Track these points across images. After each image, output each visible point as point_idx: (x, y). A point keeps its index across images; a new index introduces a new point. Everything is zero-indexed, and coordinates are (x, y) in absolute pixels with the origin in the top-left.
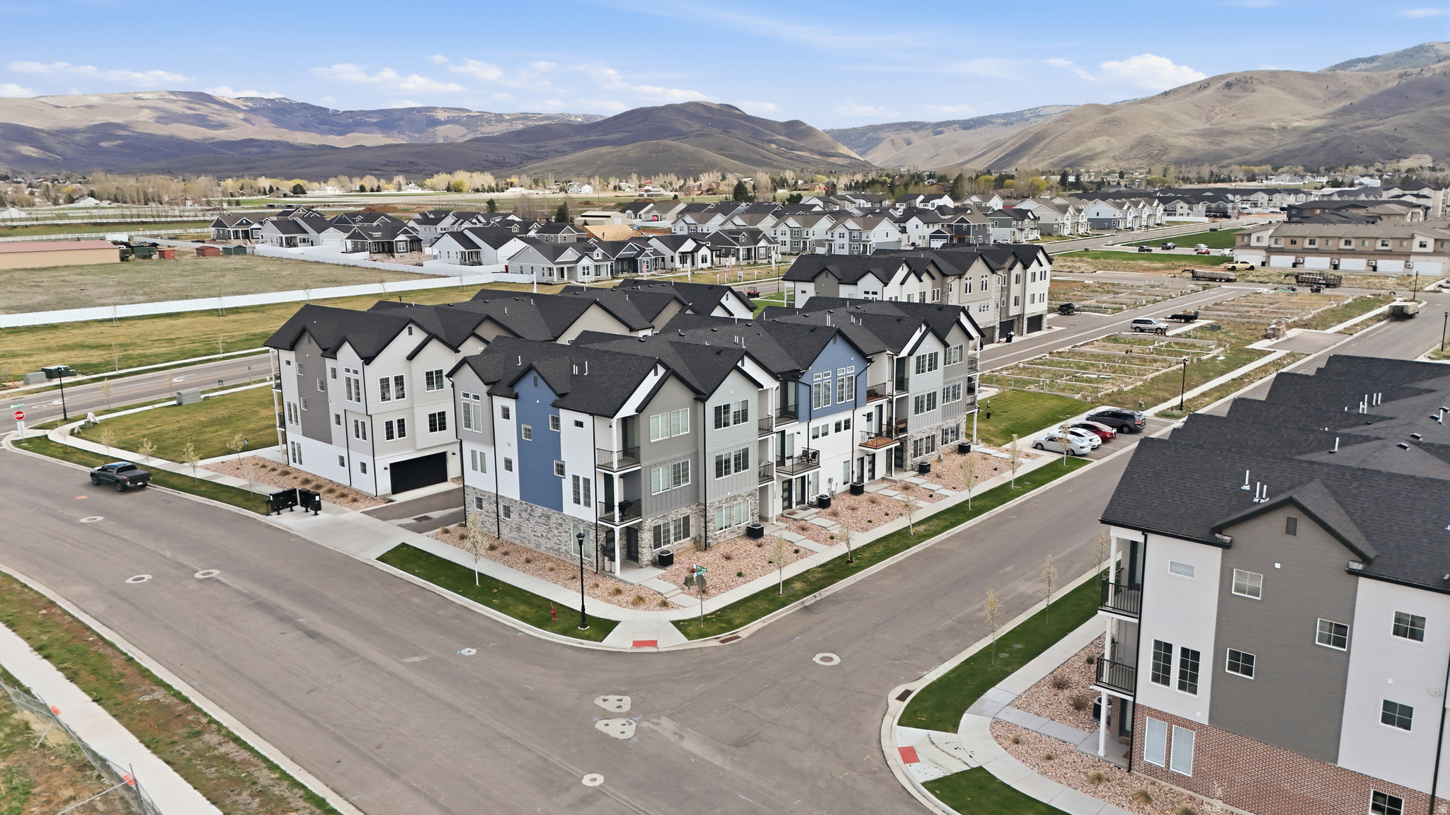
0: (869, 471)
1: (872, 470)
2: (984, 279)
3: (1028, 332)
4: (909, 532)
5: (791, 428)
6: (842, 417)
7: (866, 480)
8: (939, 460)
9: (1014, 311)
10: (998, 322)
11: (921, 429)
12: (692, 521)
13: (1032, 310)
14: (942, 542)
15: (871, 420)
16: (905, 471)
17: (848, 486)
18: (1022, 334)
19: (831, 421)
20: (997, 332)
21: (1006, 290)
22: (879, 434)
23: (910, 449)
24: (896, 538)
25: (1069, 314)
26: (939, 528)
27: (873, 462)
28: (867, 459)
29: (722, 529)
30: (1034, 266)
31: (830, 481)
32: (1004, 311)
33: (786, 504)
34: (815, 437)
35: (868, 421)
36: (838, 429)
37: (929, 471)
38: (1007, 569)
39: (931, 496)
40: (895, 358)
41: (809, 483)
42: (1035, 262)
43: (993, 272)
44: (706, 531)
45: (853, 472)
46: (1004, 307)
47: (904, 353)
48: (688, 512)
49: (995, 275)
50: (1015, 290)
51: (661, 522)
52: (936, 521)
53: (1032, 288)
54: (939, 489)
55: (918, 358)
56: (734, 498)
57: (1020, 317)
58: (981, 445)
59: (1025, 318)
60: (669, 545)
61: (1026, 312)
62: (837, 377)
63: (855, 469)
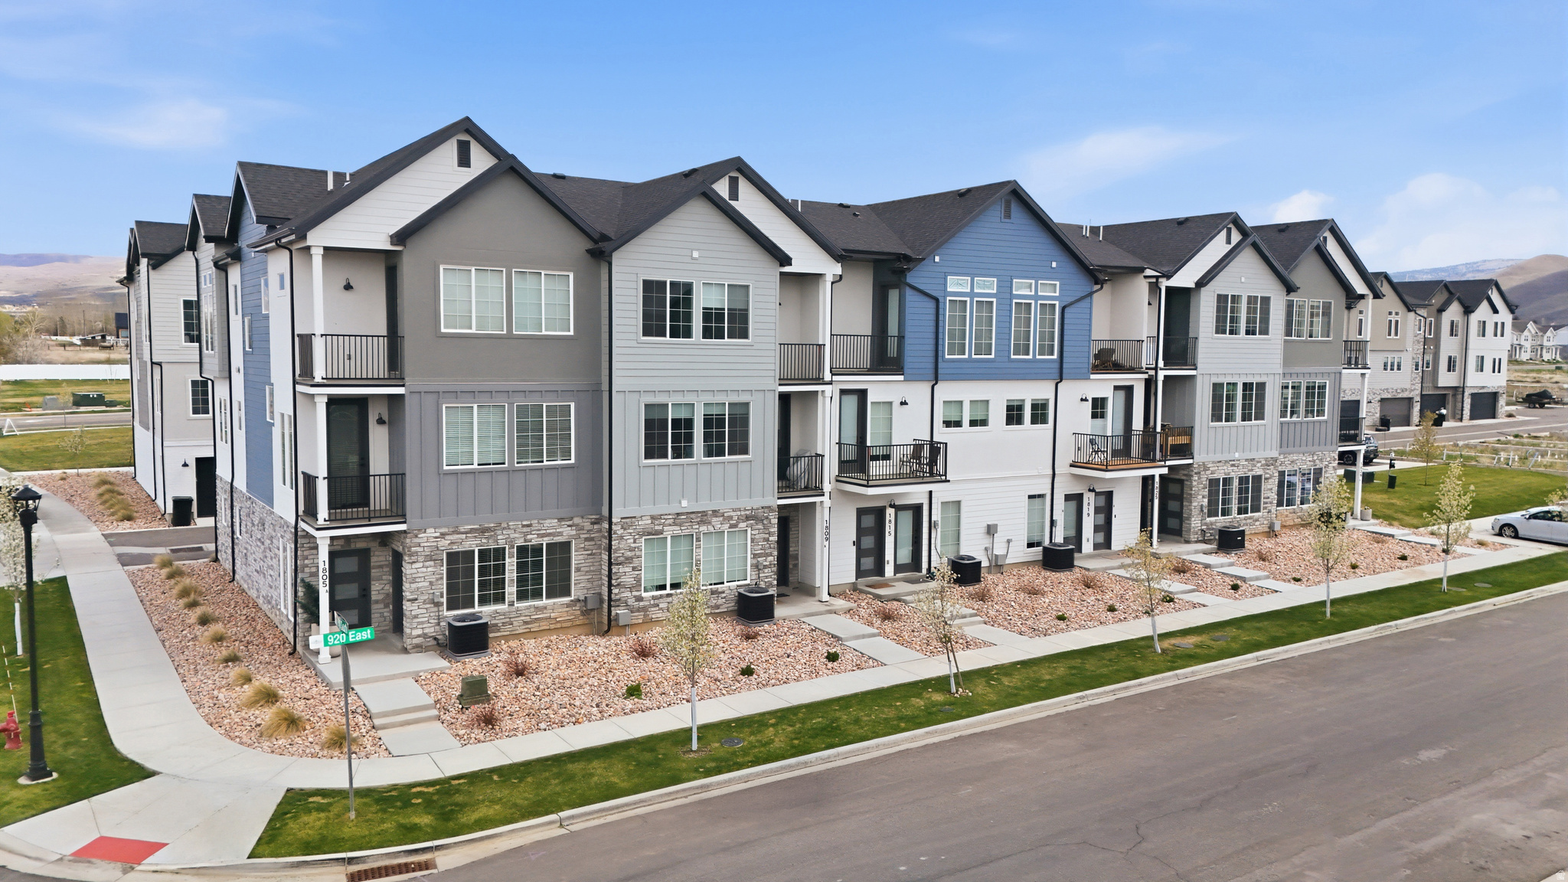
0: (1097, 529)
1: (1105, 528)
2: (1393, 318)
3: (1472, 418)
4: (1153, 647)
5: (881, 389)
6: (1029, 392)
7: (1087, 547)
8: (1271, 533)
9: (1446, 379)
10: (1418, 392)
11: (1226, 457)
12: (576, 558)
13: (1478, 381)
14: (1233, 675)
15: (1103, 416)
16: (1187, 542)
17: (1037, 553)
18: (1461, 420)
19: (999, 395)
20: (1417, 408)
21: (1432, 343)
22: (1124, 452)
23: (1200, 499)
24: (1112, 654)
25: (1542, 406)
26: (1234, 646)
27: (1106, 509)
28: (1089, 503)
29: (663, 587)
30: (1482, 311)
31: (991, 530)
32: (1427, 378)
33: (868, 563)
34: (952, 424)
35: (1094, 416)
36: (1014, 415)
37: (1241, 545)
38: (1425, 755)
39: (1235, 587)
40: (1164, 283)
41: (931, 525)
42: (1485, 304)
43: (1409, 308)
44: (610, 585)
45: (1053, 523)
46: (1428, 370)
47: (1184, 278)
48: (566, 533)
49: (1412, 314)
50: (1449, 346)
51: (474, 545)
52: (1233, 631)
53: (1477, 346)
54: (1257, 579)
55: (1222, 299)
56: (703, 517)
57: (1458, 391)
58: (1373, 521)
59: (1466, 394)
60: (499, 607)
61: (1469, 383)
62: (1012, 296)
63: (1059, 516)
